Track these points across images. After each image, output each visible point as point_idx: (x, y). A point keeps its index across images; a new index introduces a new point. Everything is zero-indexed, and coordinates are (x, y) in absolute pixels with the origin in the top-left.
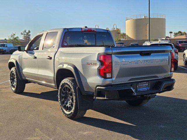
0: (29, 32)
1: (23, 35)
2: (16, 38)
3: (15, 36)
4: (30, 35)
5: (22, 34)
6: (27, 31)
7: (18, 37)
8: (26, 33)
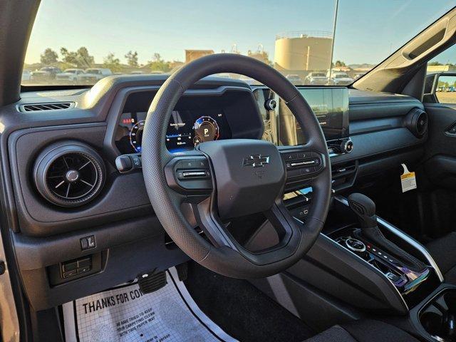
0: (136, 54)
1: (128, 59)
2: (115, 61)
3: (114, 58)
4: (136, 59)
5: (126, 57)
6: (133, 53)
7: (118, 60)
8: (131, 56)
